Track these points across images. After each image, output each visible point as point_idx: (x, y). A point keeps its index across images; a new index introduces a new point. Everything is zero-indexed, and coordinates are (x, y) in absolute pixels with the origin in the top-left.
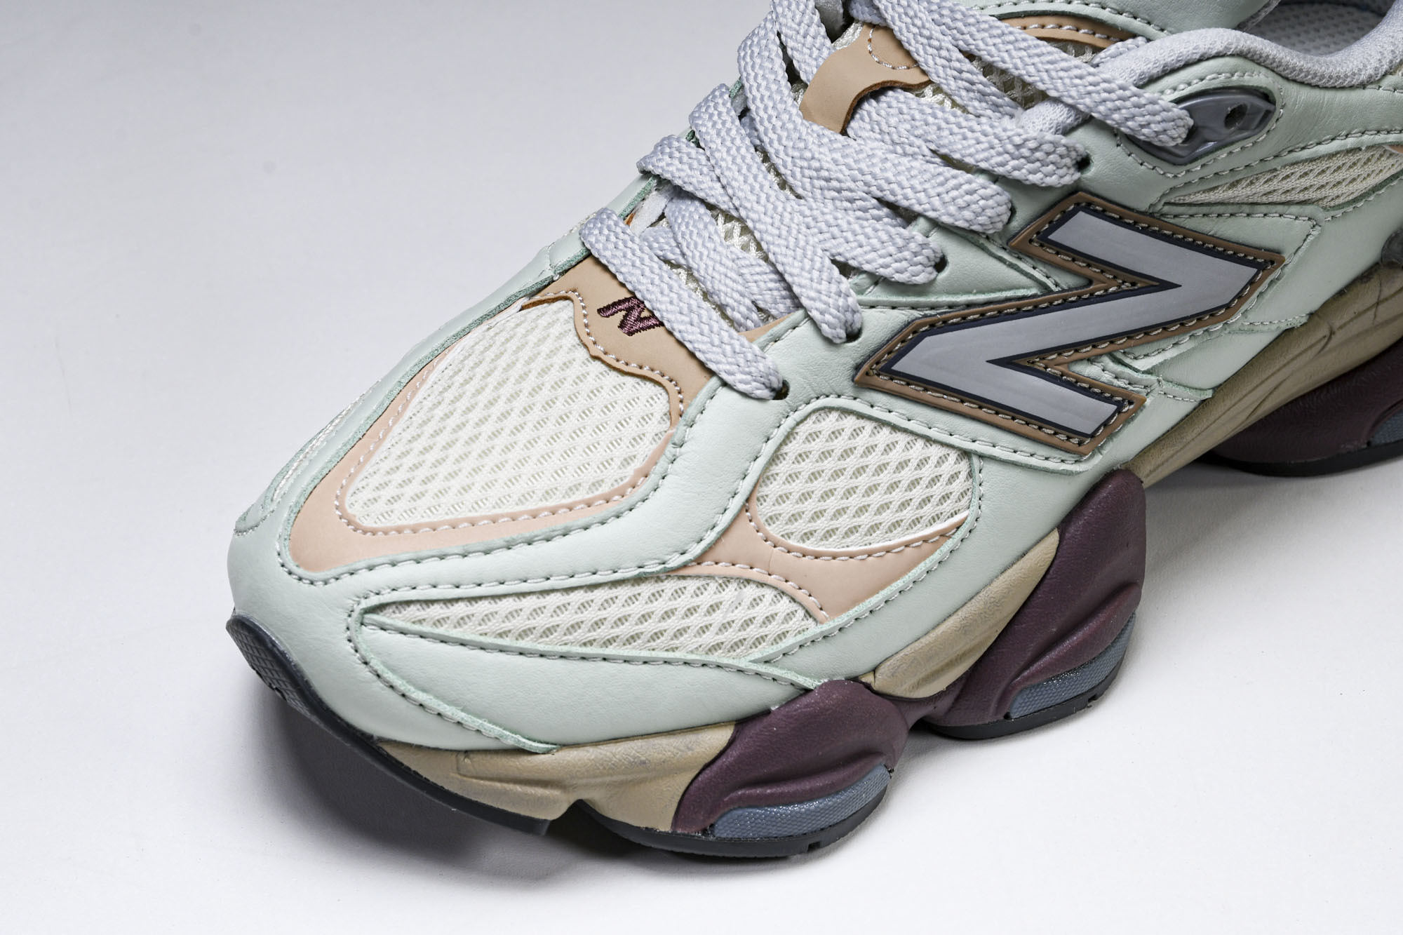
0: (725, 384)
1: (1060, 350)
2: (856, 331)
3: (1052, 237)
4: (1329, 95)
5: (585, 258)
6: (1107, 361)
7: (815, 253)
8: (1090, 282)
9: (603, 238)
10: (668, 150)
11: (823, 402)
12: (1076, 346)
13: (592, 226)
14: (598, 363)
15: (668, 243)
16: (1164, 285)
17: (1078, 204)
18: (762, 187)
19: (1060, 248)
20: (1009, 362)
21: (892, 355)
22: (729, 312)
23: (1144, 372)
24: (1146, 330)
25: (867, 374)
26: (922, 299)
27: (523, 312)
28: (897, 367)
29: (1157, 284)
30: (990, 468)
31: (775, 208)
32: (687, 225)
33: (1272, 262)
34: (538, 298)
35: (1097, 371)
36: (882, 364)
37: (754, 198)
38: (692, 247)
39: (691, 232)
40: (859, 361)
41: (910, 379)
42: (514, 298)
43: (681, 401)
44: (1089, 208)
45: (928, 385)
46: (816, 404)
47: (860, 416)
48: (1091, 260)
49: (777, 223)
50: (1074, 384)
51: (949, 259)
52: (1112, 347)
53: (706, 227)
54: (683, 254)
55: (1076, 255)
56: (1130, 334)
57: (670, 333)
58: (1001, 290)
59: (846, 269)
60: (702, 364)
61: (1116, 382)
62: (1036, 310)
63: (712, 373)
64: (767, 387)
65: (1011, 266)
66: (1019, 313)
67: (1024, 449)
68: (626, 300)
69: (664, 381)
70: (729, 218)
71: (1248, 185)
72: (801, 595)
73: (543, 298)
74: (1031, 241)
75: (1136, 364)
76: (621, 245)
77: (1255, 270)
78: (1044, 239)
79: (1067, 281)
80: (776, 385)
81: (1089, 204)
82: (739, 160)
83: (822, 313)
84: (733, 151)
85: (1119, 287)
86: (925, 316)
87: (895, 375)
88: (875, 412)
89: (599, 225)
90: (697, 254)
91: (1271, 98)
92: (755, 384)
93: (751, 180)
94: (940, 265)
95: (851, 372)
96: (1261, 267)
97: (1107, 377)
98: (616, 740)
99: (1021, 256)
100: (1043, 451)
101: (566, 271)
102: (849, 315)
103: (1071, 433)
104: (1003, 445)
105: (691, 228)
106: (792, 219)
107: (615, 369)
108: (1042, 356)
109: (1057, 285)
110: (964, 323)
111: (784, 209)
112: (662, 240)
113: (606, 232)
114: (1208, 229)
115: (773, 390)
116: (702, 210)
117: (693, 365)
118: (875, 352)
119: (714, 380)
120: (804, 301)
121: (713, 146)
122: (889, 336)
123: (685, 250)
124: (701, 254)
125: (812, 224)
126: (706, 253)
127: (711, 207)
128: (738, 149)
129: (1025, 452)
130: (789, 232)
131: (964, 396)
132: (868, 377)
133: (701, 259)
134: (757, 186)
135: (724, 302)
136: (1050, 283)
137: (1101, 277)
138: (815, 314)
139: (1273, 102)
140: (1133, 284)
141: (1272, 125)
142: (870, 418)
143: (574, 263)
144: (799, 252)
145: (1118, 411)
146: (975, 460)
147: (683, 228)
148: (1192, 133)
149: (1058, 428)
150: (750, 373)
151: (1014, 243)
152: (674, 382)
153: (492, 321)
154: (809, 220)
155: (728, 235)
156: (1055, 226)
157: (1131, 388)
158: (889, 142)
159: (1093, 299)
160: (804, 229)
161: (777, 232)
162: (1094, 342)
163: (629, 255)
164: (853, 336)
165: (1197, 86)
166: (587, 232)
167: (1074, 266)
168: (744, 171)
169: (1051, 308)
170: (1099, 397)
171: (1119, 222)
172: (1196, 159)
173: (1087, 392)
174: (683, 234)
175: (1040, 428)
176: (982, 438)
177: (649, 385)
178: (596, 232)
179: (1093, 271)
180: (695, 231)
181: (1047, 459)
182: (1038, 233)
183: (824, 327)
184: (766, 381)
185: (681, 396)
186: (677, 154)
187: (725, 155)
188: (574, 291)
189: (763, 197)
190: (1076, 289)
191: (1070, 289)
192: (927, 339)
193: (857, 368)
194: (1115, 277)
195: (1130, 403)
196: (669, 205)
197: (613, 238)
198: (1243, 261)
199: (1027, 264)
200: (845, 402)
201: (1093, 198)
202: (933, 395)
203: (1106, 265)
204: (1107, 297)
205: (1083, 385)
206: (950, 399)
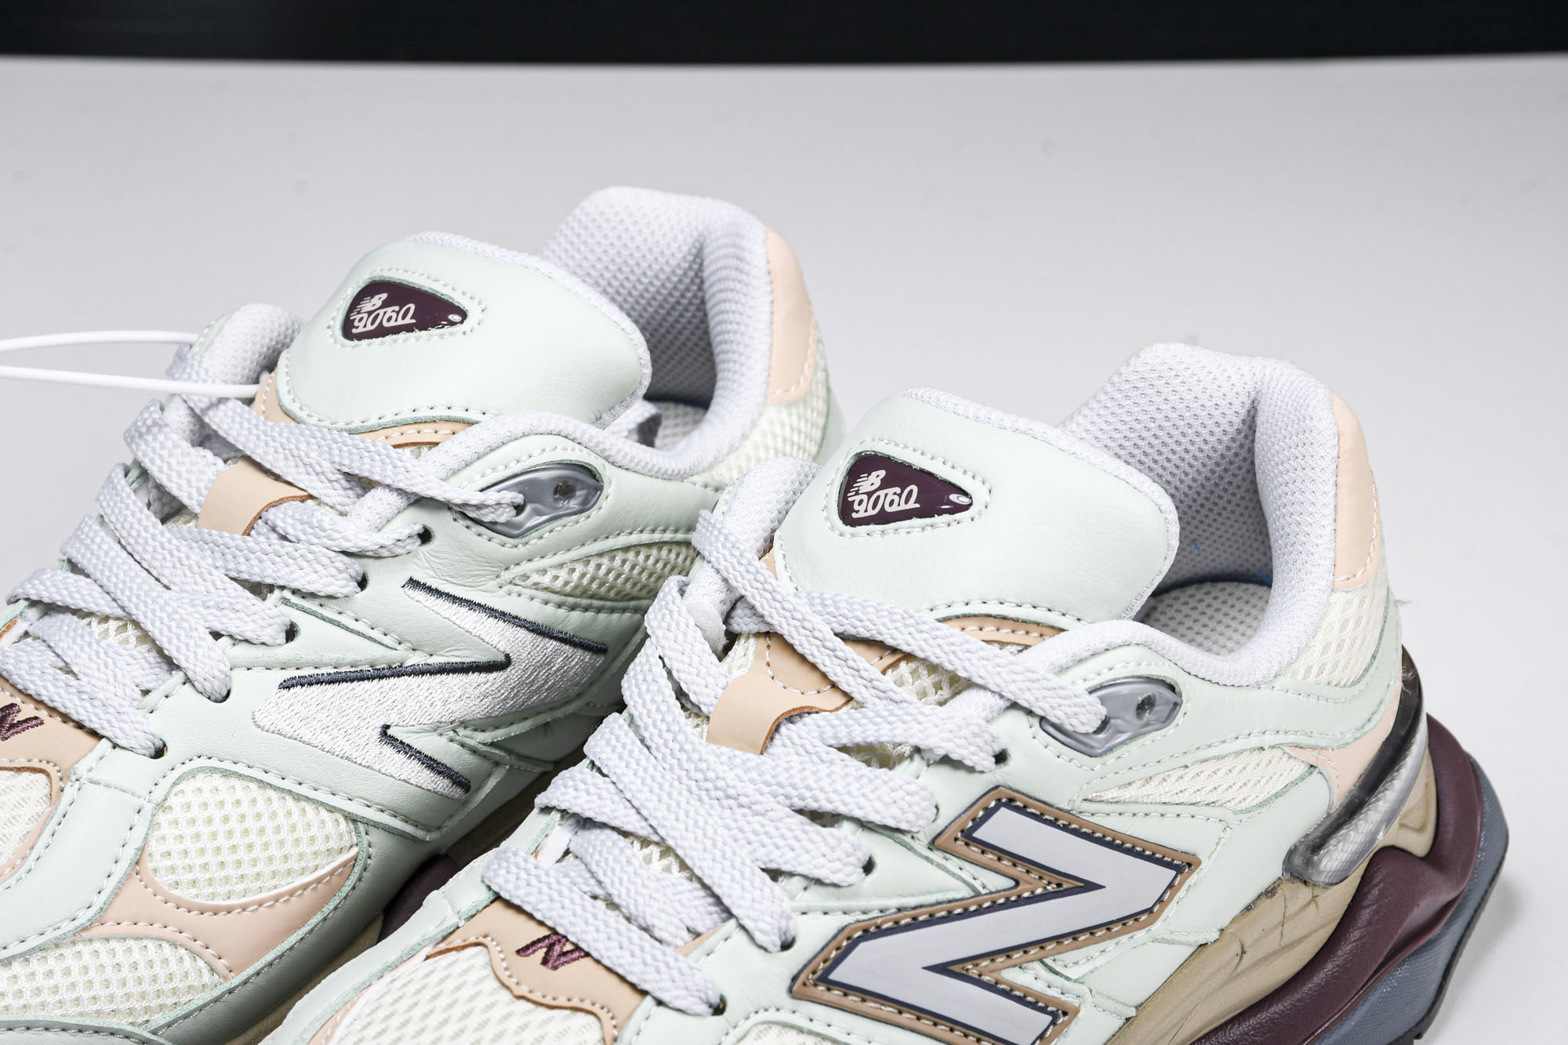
0: (660, 1003)
1: (991, 955)
2: (790, 939)
3: (976, 835)
4: (1229, 691)
5: (492, 902)
6: (1037, 965)
7: (743, 863)
8: (1017, 883)
9: (512, 878)
10: (570, 783)
11: (763, 1016)
12: (1007, 952)
13: (496, 867)
14: (522, 1002)
15: (580, 876)
16: (1089, 886)
17: (999, 800)
18: (678, 804)
19: (986, 847)
20: (943, 969)
21: (828, 964)
22: (657, 933)
23: (1075, 981)
24: (1074, 935)
25: (804, 984)
26: (854, 903)
27: (428, 961)
28: (834, 976)
29: (1082, 884)
31: (696, 823)
32: (601, 853)
33: (1190, 865)
34: (442, 946)
35: (1028, 977)
36: (819, 973)
37: (673, 816)
38: (609, 873)
39: (606, 860)
40: (795, 971)
41: (848, 989)
42: (417, 947)
43: (615, 1027)
44: (1010, 804)
45: (865, 994)
46: (755, 1019)
47: (800, 1030)
48: (1017, 859)
49: (700, 837)
50: (1008, 992)
51: (878, 860)
52: (1042, 953)
53: (622, 850)
54: (600, 883)
55: (1002, 853)
56: (1058, 939)
57: (598, 962)
58: (930, 893)
59: (775, 874)
60: (633, 986)
61: (1048, 991)
62: (966, 914)
63: (644, 993)
64: (703, 1002)
65: (939, 866)
66: (950, 917)
68: (545, 937)
69: (596, 1009)
70: (645, 842)
71: (1160, 783)
73: (451, 946)
74: (956, 839)
75: (1067, 972)
76: (534, 881)
77: (1174, 873)
78: (968, 837)
79: (995, 882)
80: (715, 1000)
81: (1011, 800)
82: (648, 781)
83: (755, 920)
84: (641, 772)
85: (1045, 888)
86: (858, 921)
87: (832, 985)
88: (815, 1027)
89: (505, 864)
90: (617, 880)
91: (1177, 690)
92: (691, 999)
93: (665, 798)
94: (868, 867)
95: (788, 983)
96: (1179, 870)
97: (1039, 987)
99: (948, 856)
101: (472, 916)
102: (783, 923)
105: (605, 855)
106: (715, 832)
107: (541, 1005)
108: (976, 962)
109: (984, 887)
110: (897, 928)
111: (706, 822)
112: (573, 874)
113: (513, 869)
114: (1125, 828)
115: (711, 1006)
116: (615, 835)
117: (626, 990)
118: (810, 962)
119: (648, 1000)
120: (734, 911)
121: (619, 771)
122: (823, 943)
123: (602, 877)
124: (621, 880)
125: (739, 835)
126: (625, 878)
127: (626, 834)
128: (645, 770)
130: (714, 845)
131: (902, 1006)
132: (805, 989)
133: (621, 884)
134: (673, 804)
135: (650, 924)
136: (977, 885)
137: (1027, 877)
138: (746, 922)
139: (1180, 696)
140: (1059, 885)
141: (1179, 719)
142: (810, 1033)
143: (480, 908)
144: (727, 863)
145: (1053, 1023)
147: (597, 857)
148: (1104, 724)
149: (997, 1041)
150: (686, 988)
151: (939, 842)
152: (605, 1010)
153: (396, 973)
154: (736, 832)
155: (648, 860)
156: (978, 823)
157: (1063, 998)
158: (803, 753)
159: (1021, 902)
160: (729, 841)
161: (700, 847)
162: (1024, 948)
163: (545, 889)
164: (786, 946)
165: (1106, 677)
166: (491, 874)
167: (1000, 866)
168: (656, 790)
169: (980, 911)
170: (1033, 1006)
171: (1040, 818)
172: (1111, 750)
173: (1021, 1000)
174: (598, 863)
175: (978, 1040)
177: (580, 1015)
178: (503, 872)
179: (1019, 871)
180: (611, 858)
182: (962, 831)
183: (758, 936)
184: (703, 995)
185: (614, 1022)
186: (582, 786)
187: (632, 778)
188: (485, 936)
189: (682, 813)
190: (1004, 890)
191: (998, 891)
192: (863, 946)
193: (794, 979)
194: (1040, 878)
195: (1065, 1014)
196: (575, 839)
197: (523, 875)
198: (1161, 863)
199: (953, 864)
200: (784, 1016)
201: (1016, 795)
202: (871, 1006)
203: (1031, 864)
204: (1034, 899)
205: (1017, 993)
206: (888, 1011)
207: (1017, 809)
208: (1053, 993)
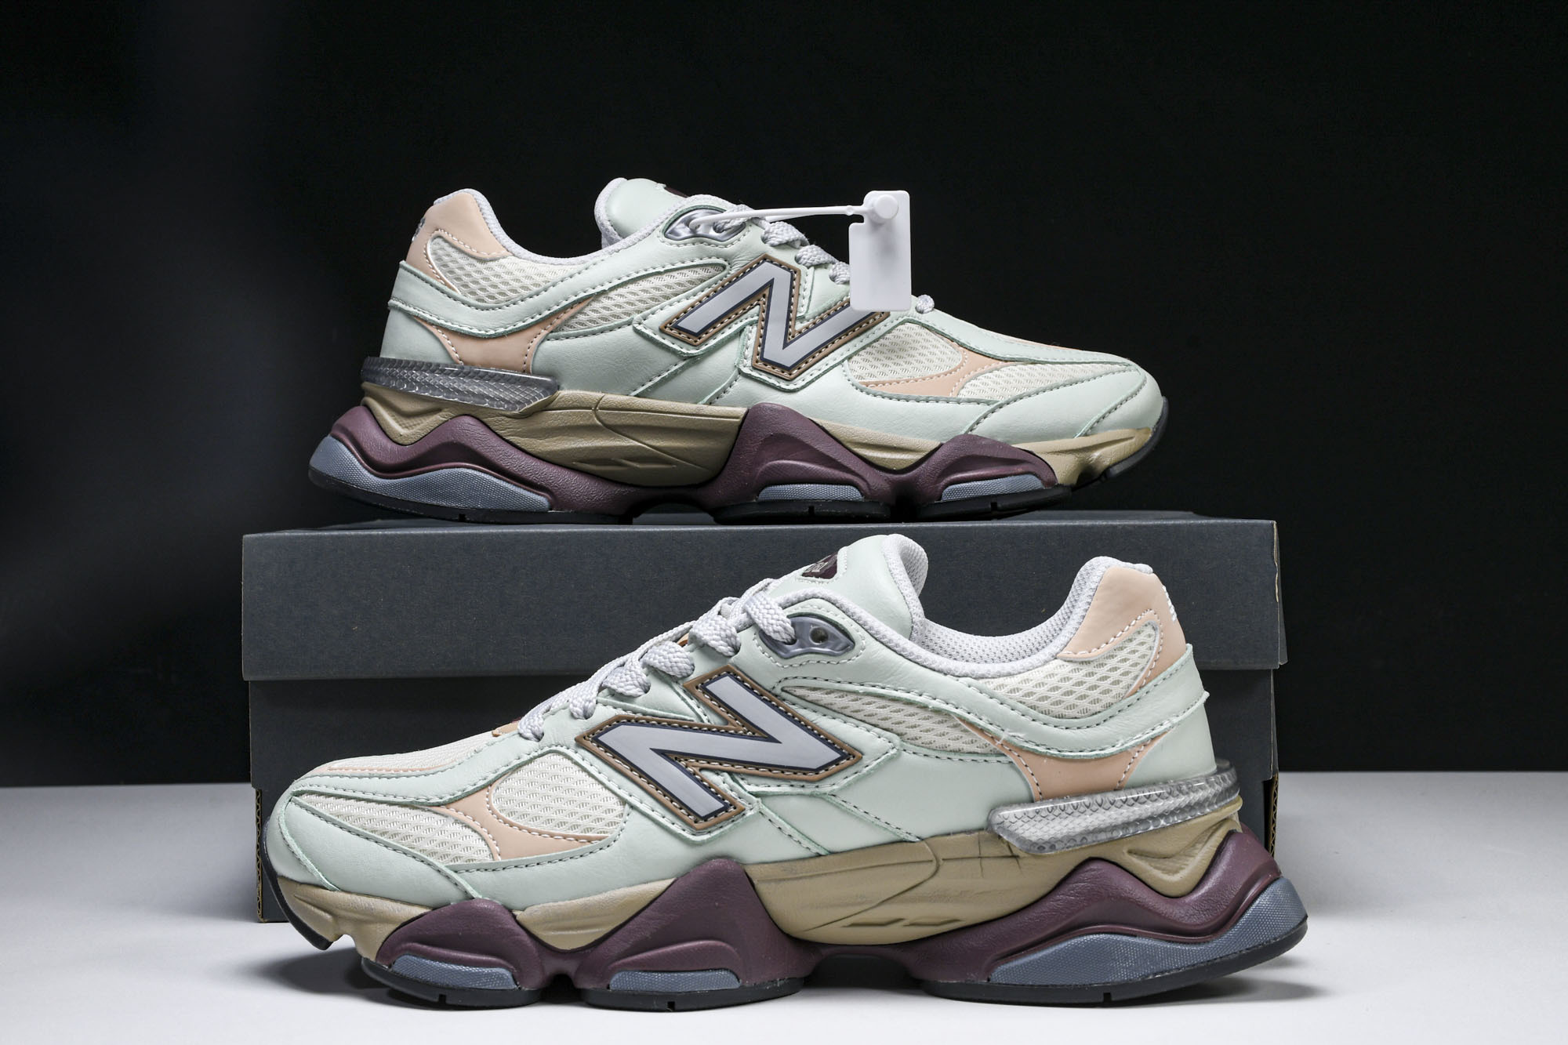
0: (518, 732)
1: (698, 757)
2: (590, 715)
3: (709, 687)
6: (726, 774)
8: (727, 723)
11: (558, 748)
12: (708, 759)
16: (770, 739)
17: (728, 672)
19: (713, 696)
20: (663, 753)
21: (602, 732)
23: (749, 793)
24: (755, 766)
25: (585, 739)
26: (630, 705)
28: (601, 738)
29: (767, 736)
30: (634, 813)
33: (855, 756)
35: (721, 781)
36: (595, 735)
40: (584, 731)
41: (607, 749)
44: (734, 676)
45: (616, 755)
46: (552, 748)
47: (575, 762)
48: (729, 709)
50: (700, 782)
51: (652, 688)
52: (732, 768)
55: (721, 703)
56: (744, 764)
58: (673, 711)
61: (730, 792)
62: (690, 729)
64: (532, 733)
65: (683, 699)
66: (681, 727)
67: (659, 810)
72: (493, 843)
74: (699, 689)
75: (746, 786)
77: (840, 756)
78: (704, 688)
79: (713, 718)
80: (538, 733)
81: (735, 673)
85: (744, 731)
86: (626, 714)
87: (601, 744)
88: (584, 764)
91: (850, 636)
94: (645, 688)
95: (578, 736)
96: (844, 756)
97: (723, 787)
98: (368, 895)
99: (689, 694)
100: (669, 816)
103: (690, 811)
104: (647, 804)
108: (684, 756)
109: (709, 721)
110: (648, 724)
114: (813, 719)
115: (535, 736)
118: (593, 727)
122: (603, 721)
129: (658, 813)
131: (633, 767)
136: (705, 718)
137: (733, 721)
139: (852, 640)
140: (753, 732)
141: (853, 655)
142: (579, 766)
146: (627, 806)
148: (793, 638)
149: (683, 805)
156: (712, 681)
157: (738, 799)
159: (727, 733)
162: (721, 761)
164: (586, 718)
165: (805, 611)
167: (719, 710)
170: (713, 795)
171: (751, 690)
172: (794, 656)
173: (706, 788)
175: (672, 801)
176: (637, 796)
179: (730, 716)
181: (673, 824)
182: (702, 683)
184: (533, 729)
190: (716, 723)
191: (712, 723)
192: (622, 726)
193: (582, 735)
194: (742, 725)
195: (735, 808)
198: (832, 746)
199: (693, 703)
200: (570, 753)
201: (738, 671)
202: (617, 762)
203: (737, 715)
204: (736, 735)
205: (705, 783)
206: (625, 768)
207: (737, 680)
208: (733, 794)
